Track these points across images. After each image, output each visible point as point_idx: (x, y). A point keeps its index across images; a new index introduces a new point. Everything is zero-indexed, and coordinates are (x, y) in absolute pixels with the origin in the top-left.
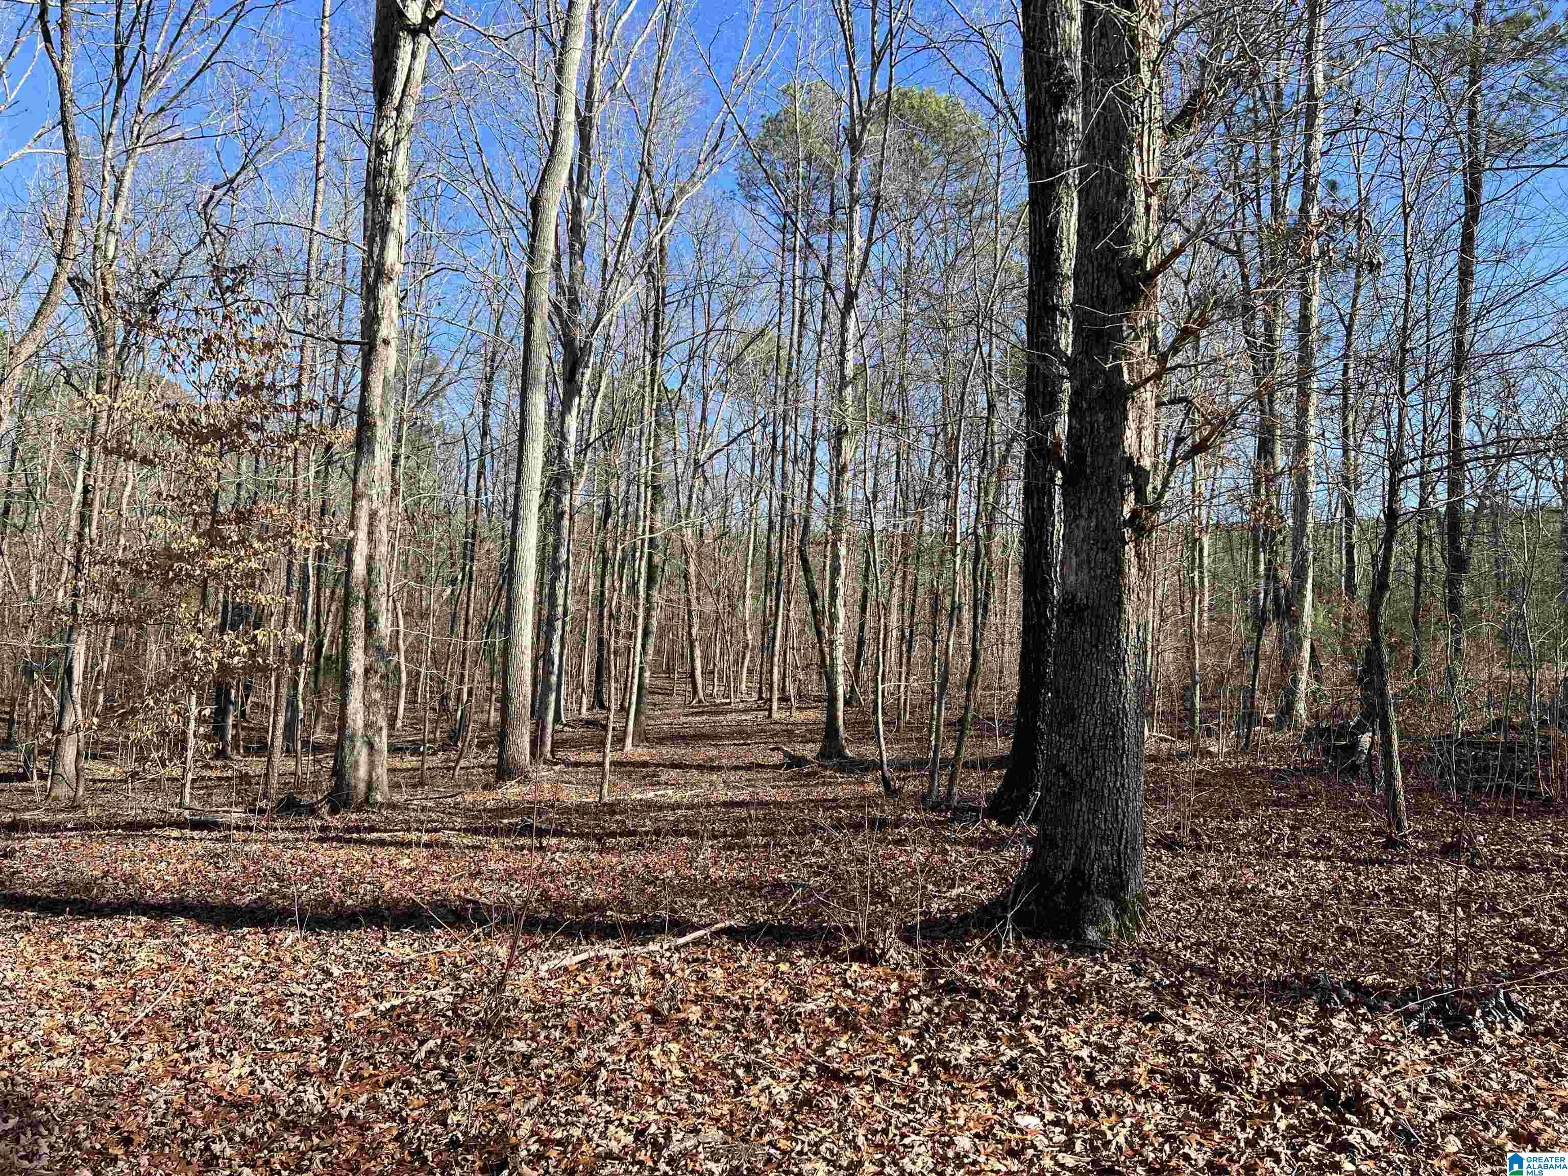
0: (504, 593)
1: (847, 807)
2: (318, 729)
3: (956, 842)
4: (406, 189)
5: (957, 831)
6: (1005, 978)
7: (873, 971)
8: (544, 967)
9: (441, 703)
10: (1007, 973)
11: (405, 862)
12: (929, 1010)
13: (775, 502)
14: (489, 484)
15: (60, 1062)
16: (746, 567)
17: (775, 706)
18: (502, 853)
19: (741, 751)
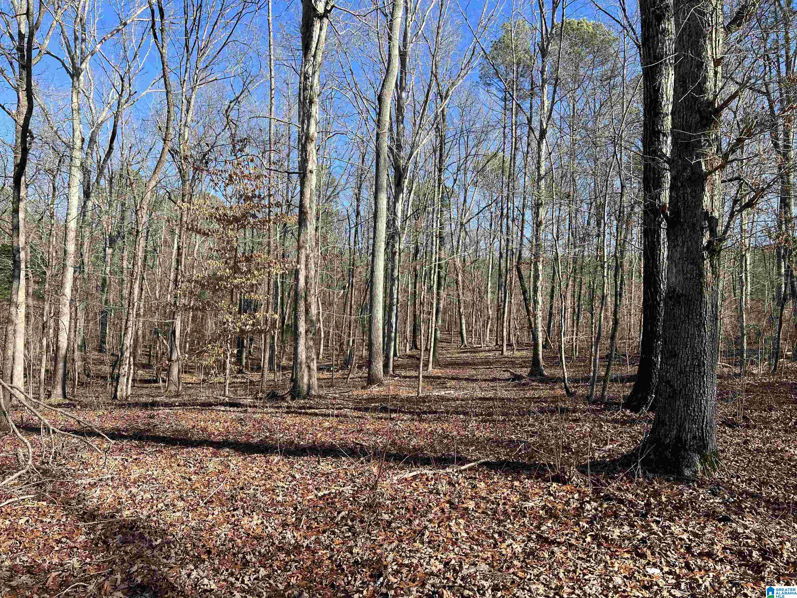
0: (368, 293)
1: (546, 402)
2: (284, 359)
3: (607, 421)
4: (319, 95)
5: (607, 415)
6: (637, 494)
7: (564, 488)
8: (395, 478)
9: (340, 346)
10: (639, 491)
11: (327, 424)
12: (596, 509)
13: (503, 242)
14: (360, 239)
15: (178, 514)
16: (488, 277)
17: (505, 349)
18: (372, 420)
19: (488, 371)
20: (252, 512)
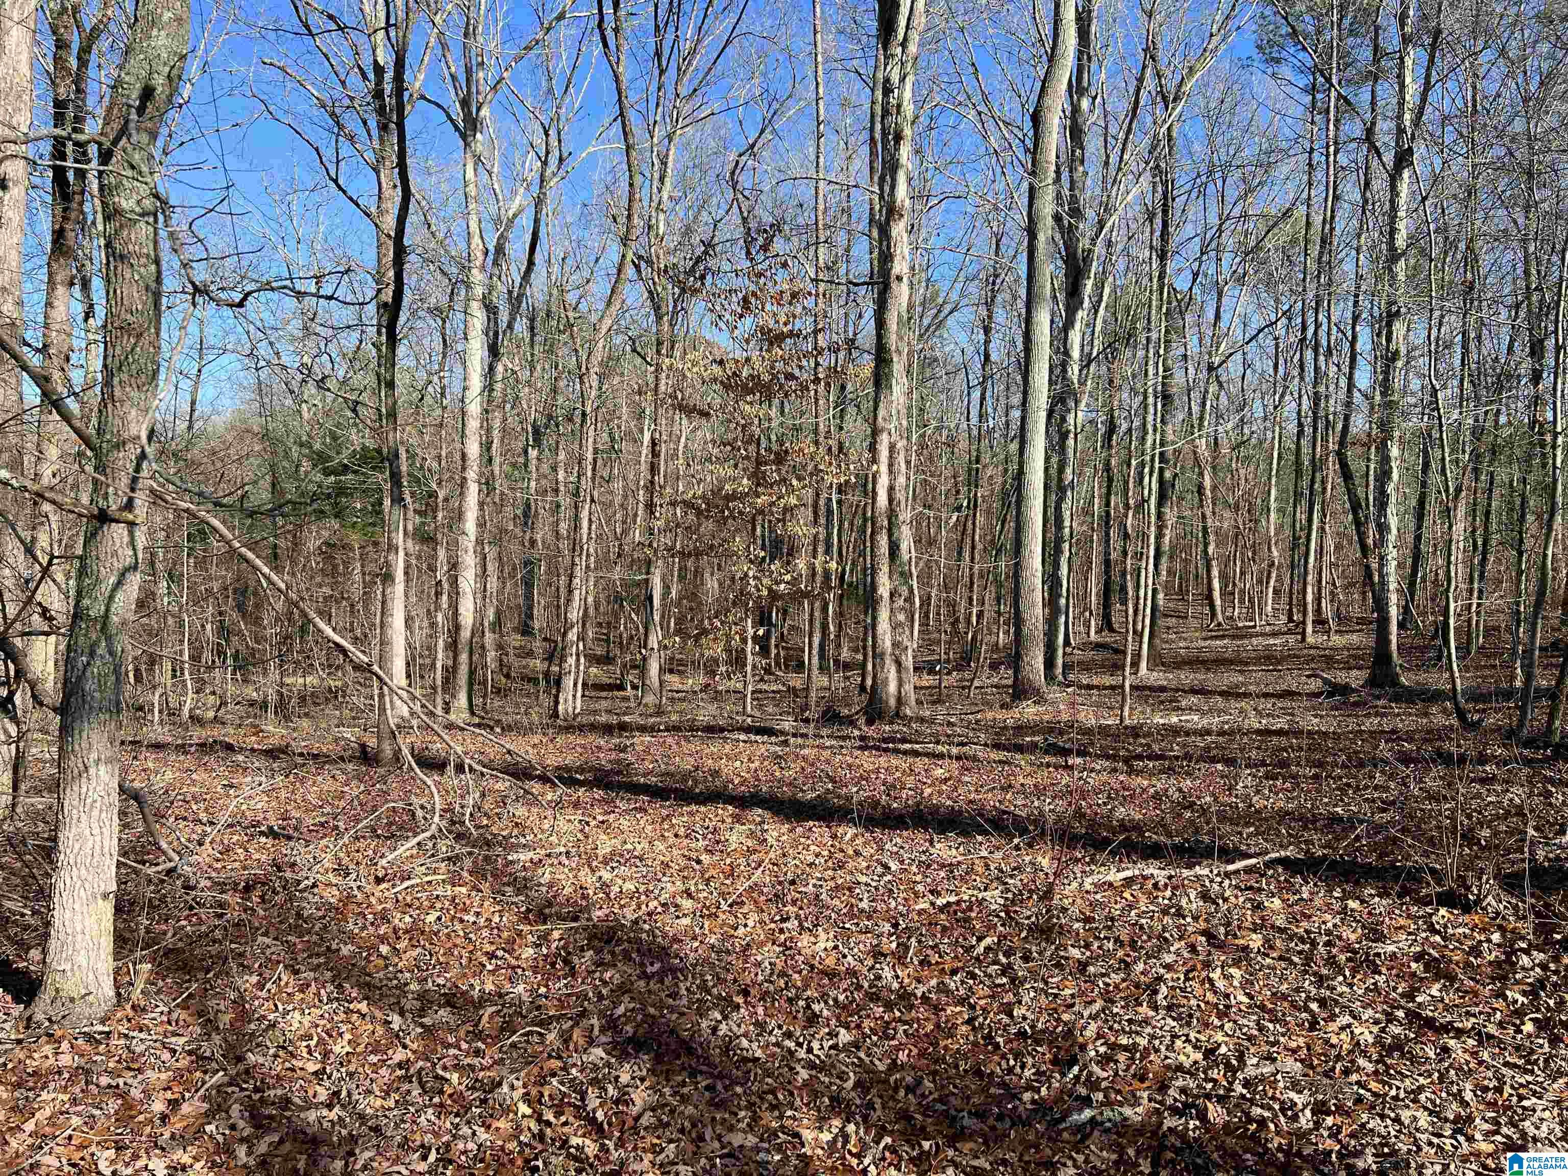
1: (1410, 740)
3: (1563, 783)
4: (913, 123)
5: (1561, 771)
7: (1467, 918)
8: (1089, 880)
9: (952, 625)
11: (939, 773)
12: (1544, 967)
15: (686, 921)
16: (1270, 479)
17: (1309, 629)
18: (1028, 769)
19: (1271, 678)
20: (815, 926)
